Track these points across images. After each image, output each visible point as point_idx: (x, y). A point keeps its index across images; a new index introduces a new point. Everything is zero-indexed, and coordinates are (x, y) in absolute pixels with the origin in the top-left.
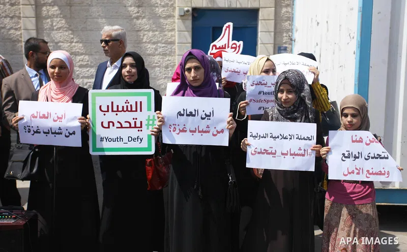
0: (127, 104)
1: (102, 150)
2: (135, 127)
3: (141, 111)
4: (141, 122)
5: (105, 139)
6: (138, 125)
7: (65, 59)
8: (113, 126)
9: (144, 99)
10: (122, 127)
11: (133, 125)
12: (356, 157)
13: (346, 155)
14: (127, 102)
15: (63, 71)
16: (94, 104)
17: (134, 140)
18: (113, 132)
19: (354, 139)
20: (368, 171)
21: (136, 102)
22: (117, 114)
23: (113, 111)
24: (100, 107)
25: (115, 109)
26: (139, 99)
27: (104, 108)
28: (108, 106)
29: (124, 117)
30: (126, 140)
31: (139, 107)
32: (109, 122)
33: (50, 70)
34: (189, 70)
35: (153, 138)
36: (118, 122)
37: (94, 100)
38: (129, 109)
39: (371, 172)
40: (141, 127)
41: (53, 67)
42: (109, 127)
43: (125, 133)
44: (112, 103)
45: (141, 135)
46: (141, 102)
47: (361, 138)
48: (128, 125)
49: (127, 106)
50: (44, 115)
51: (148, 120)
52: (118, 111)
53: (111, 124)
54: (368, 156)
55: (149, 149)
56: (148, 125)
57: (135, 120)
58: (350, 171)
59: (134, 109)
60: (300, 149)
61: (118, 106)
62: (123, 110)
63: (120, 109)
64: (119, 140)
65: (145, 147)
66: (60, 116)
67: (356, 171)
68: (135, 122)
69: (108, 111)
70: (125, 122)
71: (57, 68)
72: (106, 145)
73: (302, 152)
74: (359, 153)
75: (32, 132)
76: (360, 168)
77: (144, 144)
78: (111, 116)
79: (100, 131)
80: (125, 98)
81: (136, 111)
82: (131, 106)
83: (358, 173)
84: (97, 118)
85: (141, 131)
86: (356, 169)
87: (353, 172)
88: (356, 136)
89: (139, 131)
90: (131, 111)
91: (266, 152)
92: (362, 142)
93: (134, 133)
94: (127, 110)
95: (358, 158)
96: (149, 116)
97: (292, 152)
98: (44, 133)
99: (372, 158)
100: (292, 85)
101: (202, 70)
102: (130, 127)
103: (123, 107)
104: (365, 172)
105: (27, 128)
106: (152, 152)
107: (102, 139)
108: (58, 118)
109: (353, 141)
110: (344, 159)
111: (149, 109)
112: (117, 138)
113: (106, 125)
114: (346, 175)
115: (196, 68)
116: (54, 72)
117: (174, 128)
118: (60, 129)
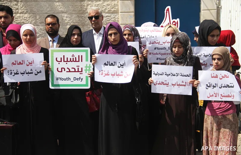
1: (58, 85)
2: (78, 71)
3: (82, 61)
4: (82, 68)
5: (59, 79)
6: (80, 70)
8: (65, 70)
9: (84, 54)
10: (70, 71)
11: (77, 70)
12: (214, 87)
13: (208, 85)
14: (73, 56)
16: (52, 57)
17: (77, 79)
18: (64, 75)
19: (213, 76)
20: (221, 95)
21: (79, 56)
22: (67, 63)
23: (64, 61)
24: (56, 58)
25: (66, 60)
26: (80, 54)
27: (59, 60)
28: (61, 58)
29: (71, 65)
30: (72, 79)
32: (62, 68)
33: (23, 37)
35: (89, 78)
36: (68, 68)
37: (52, 54)
38: (74, 60)
39: (223, 95)
40: (82, 71)
42: (62, 71)
43: (72, 75)
44: (64, 56)
45: (82, 76)
46: (82, 56)
47: (217, 75)
48: (73, 70)
49: (73, 58)
51: (86, 67)
52: (67, 61)
53: (63, 69)
54: (221, 86)
55: (87, 85)
56: (86, 70)
57: (78, 67)
58: (211, 95)
59: (77, 60)
60: (183, 82)
61: (67, 58)
62: (70, 61)
63: (69, 60)
64: (68, 79)
65: (85, 84)
67: (214, 95)
69: (61, 61)
70: (72, 68)
71: (28, 36)
72: (60, 82)
73: (184, 84)
74: (216, 84)
75: (13, 74)
76: (217, 93)
77: (84, 82)
78: (63, 65)
79: (57, 74)
80: (71, 54)
81: (79, 61)
82: (76, 58)
83: (216, 96)
84: (54, 65)
85: (82, 74)
86: (215, 94)
87: (213, 96)
88: (214, 74)
89: (80, 74)
91: (162, 83)
92: (217, 77)
93: (77, 75)
95: (215, 87)
96: (87, 65)
97: (178, 84)
98: (21, 73)
99: (224, 87)
100: (181, 43)
101: (118, 35)
102: (75, 71)
103: (71, 59)
104: (220, 96)
105: (10, 72)
106: (89, 87)
107: (57, 79)
108: (30, 63)
109: (212, 77)
110: (207, 88)
111: (87, 60)
113: (60, 70)
114: (208, 97)
116: (26, 39)
117: (102, 73)
118: (31, 70)
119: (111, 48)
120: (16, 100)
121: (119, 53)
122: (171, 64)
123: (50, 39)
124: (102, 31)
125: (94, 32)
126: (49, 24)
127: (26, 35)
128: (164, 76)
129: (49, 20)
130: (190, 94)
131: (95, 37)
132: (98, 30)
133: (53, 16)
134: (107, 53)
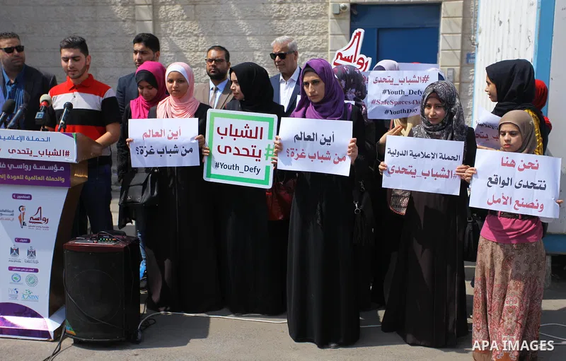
0: (247, 129)
2: (253, 156)
3: (261, 138)
4: (260, 151)
5: (220, 165)
6: (257, 154)
7: (183, 72)
8: (230, 151)
9: (266, 126)
10: (239, 154)
11: (251, 154)
12: (504, 184)
14: (247, 126)
15: (181, 85)
16: (212, 125)
17: (251, 170)
18: (229, 159)
20: (517, 202)
21: (257, 128)
22: (235, 139)
23: (231, 135)
24: (218, 128)
25: (234, 133)
26: (260, 124)
27: (222, 131)
28: (226, 129)
29: (243, 143)
30: (242, 169)
31: (259, 134)
32: (226, 147)
33: (168, 85)
34: (307, 84)
36: (236, 148)
37: (212, 120)
38: (249, 135)
39: (521, 203)
40: (260, 156)
42: (225, 153)
43: (242, 161)
44: (231, 125)
45: (259, 166)
46: (262, 128)
48: (245, 152)
49: (247, 131)
50: (157, 133)
51: (268, 149)
52: (236, 135)
53: (228, 149)
54: (520, 184)
55: (266, 182)
56: (267, 155)
57: (254, 148)
59: (254, 135)
60: (443, 170)
61: (237, 130)
62: (242, 135)
63: (239, 134)
64: (235, 168)
65: (262, 180)
66: (175, 133)
68: (254, 150)
69: (226, 134)
70: (243, 149)
71: (175, 82)
72: (220, 171)
73: (446, 173)
74: (508, 179)
75: (145, 153)
76: (508, 198)
77: (261, 176)
78: (228, 141)
79: (217, 157)
80: (244, 122)
81: (256, 137)
82: (251, 131)
83: (505, 203)
84: (215, 141)
85: (259, 160)
86: (504, 197)
87: (499, 201)
89: (257, 160)
90: (251, 137)
91: (404, 171)
93: (251, 162)
94: (246, 136)
95: (507, 184)
96: (269, 145)
97: (434, 173)
98: (159, 153)
99: (524, 187)
100: (440, 100)
102: (248, 155)
103: (242, 131)
105: (140, 149)
106: (269, 186)
107: (217, 165)
108: (173, 135)
109: (503, 164)
110: (490, 184)
111: (269, 137)
112: (233, 166)
113: (222, 149)
115: (314, 82)
116: (172, 87)
117: (292, 152)
123: (212, 85)
124: (295, 76)
125: (281, 78)
126: (211, 61)
127: (171, 81)
128: (408, 157)
131: (283, 86)
132: (287, 75)
133: (220, 48)
134: (304, 116)
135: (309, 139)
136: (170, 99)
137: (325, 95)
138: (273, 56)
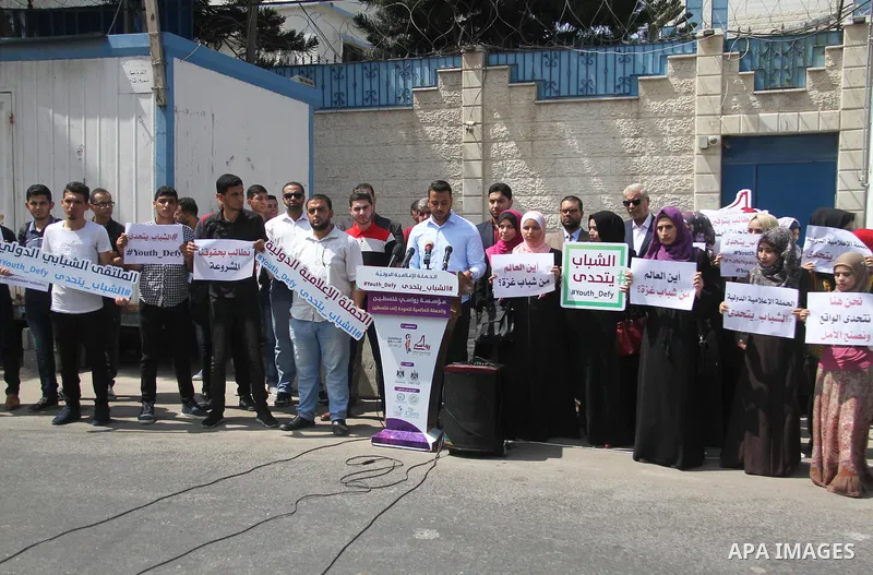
0: (600, 258)
1: (573, 303)
2: (607, 282)
3: (614, 266)
4: (613, 277)
5: (576, 293)
6: (610, 280)
7: (538, 219)
8: (585, 279)
9: (617, 253)
10: (593, 281)
11: (605, 280)
14: (600, 255)
15: (536, 231)
16: (567, 256)
17: (605, 295)
18: (585, 286)
21: (609, 257)
22: (589, 268)
23: (585, 264)
24: (574, 260)
25: (588, 262)
26: (612, 253)
27: (577, 261)
28: (581, 260)
29: (596, 271)
30: (596, 295)
31: (611, 261)
32: (581, 276)
33: (524, 231)
34: (661, 228)
35: (624, 294)
36: (590, 276)
37: (568, 253)
38: (602, 263)
40: (613, 282)
41: (527, 228)
42: (581, 281)
43: (596, 288)
44: (585, 255)
45: (612, 290)
46: (614, 257)
48: (599, 279)
49: (600, 260)
50: (517, 267)
51: (621, 275)
52: (590, 264)
53: (583, 278)
55: (619, 305)
56: (620, 280)
57: (607, 275)
59: (607, 263)
60: (779, 315)
61: (591, 259)
62: (596, 264)
63: (593, 263)
64: (590, 294)
65: (616, 303)
66: (533, 267)
68: (607, 277)
69: (581, 264)
70: (597, 276)
71: (530, 229)
72: (576, 298)
73: (781, 317)
75: (507, 285)
77: (615, 300)
78: (583, 269)
79: (572, 285)
80: (598, 252)
81: (609, 265)
82: (604, 260)
84: (569, 270)
85: (613, 286)
89: (610, 286)
90: (604, 265)
91: (742, 315)
93: (605, 288)
94: (600, 264)
96: (621, 272)
97: (770, 317)
98: (519, 284)
100: (771, 244)
101: (674, 229)
102: (602, 281)
103: (596, 261)
105: (502, 281)
107: (573, 292)
108: (532, 269)
111: (622, 264)
112: (588, 292)
113: (578, 278)
115: (668, 227)
116: (527, 233)
117: (643, 289)
118: (534, 279)
119: (662, 249)
120: (509, 327)
121: (674, 259)
122: (759, 282)
123: (566, 234)
124: (647, 223)
125: (634, 224)
126: (565, 211)
128: (746, 302)
129: (567, 204)
130: (791, 335)
131: (636, 232)
132: (639, 222)
133: (574, 198)
134: (656, 258)
135: (658, 277)
136: (524, 245)
137: (677, 238)
138: (627, 203)
